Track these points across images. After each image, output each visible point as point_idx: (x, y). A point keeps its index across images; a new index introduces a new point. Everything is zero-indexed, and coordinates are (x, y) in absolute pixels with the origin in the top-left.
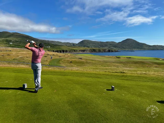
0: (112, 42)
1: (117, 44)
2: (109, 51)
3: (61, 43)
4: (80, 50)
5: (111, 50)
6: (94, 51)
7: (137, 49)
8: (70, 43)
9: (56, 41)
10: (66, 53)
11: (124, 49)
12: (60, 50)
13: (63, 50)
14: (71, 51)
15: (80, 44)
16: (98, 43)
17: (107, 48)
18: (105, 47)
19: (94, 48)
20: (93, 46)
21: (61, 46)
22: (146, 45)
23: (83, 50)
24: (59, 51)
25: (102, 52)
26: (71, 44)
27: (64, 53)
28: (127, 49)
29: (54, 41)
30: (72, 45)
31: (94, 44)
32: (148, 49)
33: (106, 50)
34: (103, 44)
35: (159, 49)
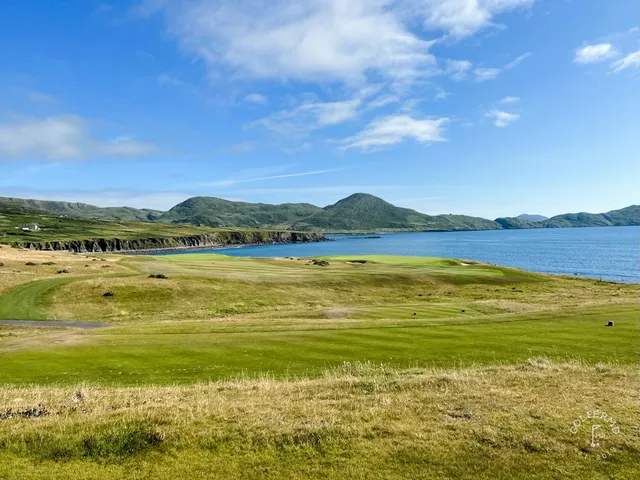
0: (303, 204)
1: (316, 212)
2: (294, 239)
3: (93, 208)
4: (176, 239)
5: (300, 235)
6: (237, 238)
7: (390, 230)
8: (134, 210)
9: (69, 204)
10: (116, 250)
11: (346, 232)
12: (86, 238)
13: (102, 240)
14: (140, 243)
15: (179, 212)
16: (251, 210)
17: (287, 227)
18: (278, 223)
19: (237, 229)
20: (231, 220)
21: (93, 223)
22: (416, 214)
23: (190, 238)
24: (83, 246)
25: (270, 242)
26: (140, 216)
27: (104, 250)
28: (357, 231)
29: (62, 203)
30: (144, 216)
31: (236, 212)
32: (423, 229)
33: (283, 236)
34: (269, 213)
35: (457, 228)
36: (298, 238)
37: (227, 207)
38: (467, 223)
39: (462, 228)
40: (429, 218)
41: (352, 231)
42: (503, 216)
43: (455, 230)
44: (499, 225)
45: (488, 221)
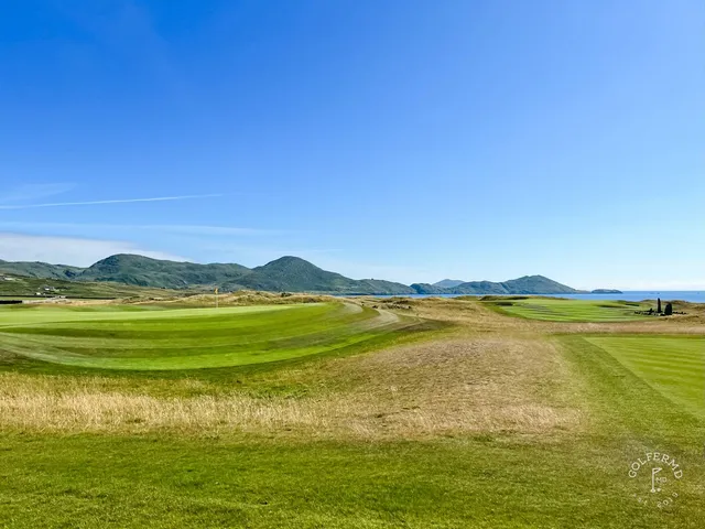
0: (231, 264)
1: (250, 272)
8: (49, 266)
15: (101, 269)
18: (206, 283)
20: (158, 279)
26: (56, 272)
30: (61, 272)
31: (163, 271)
32: (347, 292)
34: (197, 273)
35: (376, 292)
37: (152, 265)
38: (387, 288)
39: (380, 292)
40: (353, 282)
42: (417, 283)
44: (415, 291)
45: (404, 286)
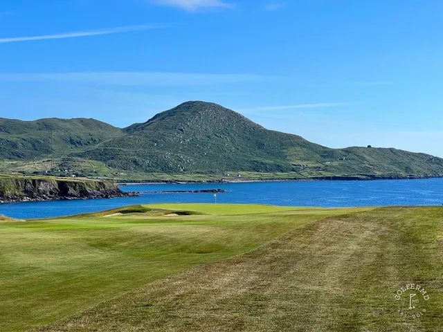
0: (82, 121)
1: (118, 135)
2: (63, 191)
5: (74, 185)
7: (254, 174)
11: (168, 177)
17: (49, 166)
18: (31, 157)
25: (18, 199)
28: (188, 177)
32: (315, 174)
33: (42, 187)
35: (378, 173)
36: (71, 191)
38: (399, 164)
39: (386, 174)
40: (327, 153)
41: (179, 177)
43: (374, 178)
